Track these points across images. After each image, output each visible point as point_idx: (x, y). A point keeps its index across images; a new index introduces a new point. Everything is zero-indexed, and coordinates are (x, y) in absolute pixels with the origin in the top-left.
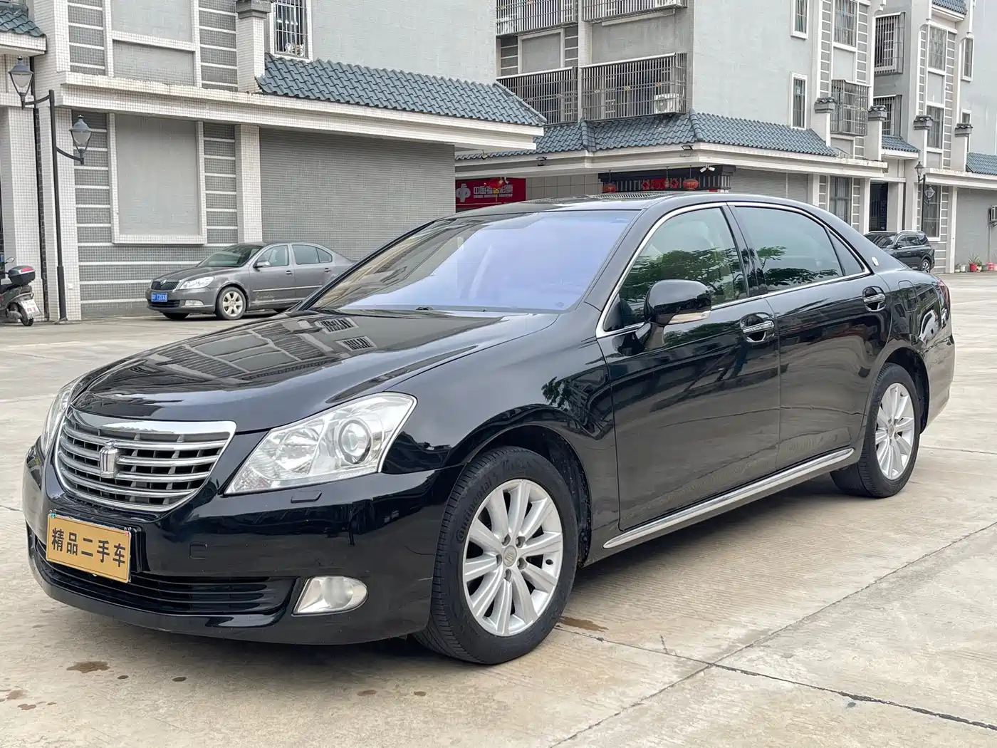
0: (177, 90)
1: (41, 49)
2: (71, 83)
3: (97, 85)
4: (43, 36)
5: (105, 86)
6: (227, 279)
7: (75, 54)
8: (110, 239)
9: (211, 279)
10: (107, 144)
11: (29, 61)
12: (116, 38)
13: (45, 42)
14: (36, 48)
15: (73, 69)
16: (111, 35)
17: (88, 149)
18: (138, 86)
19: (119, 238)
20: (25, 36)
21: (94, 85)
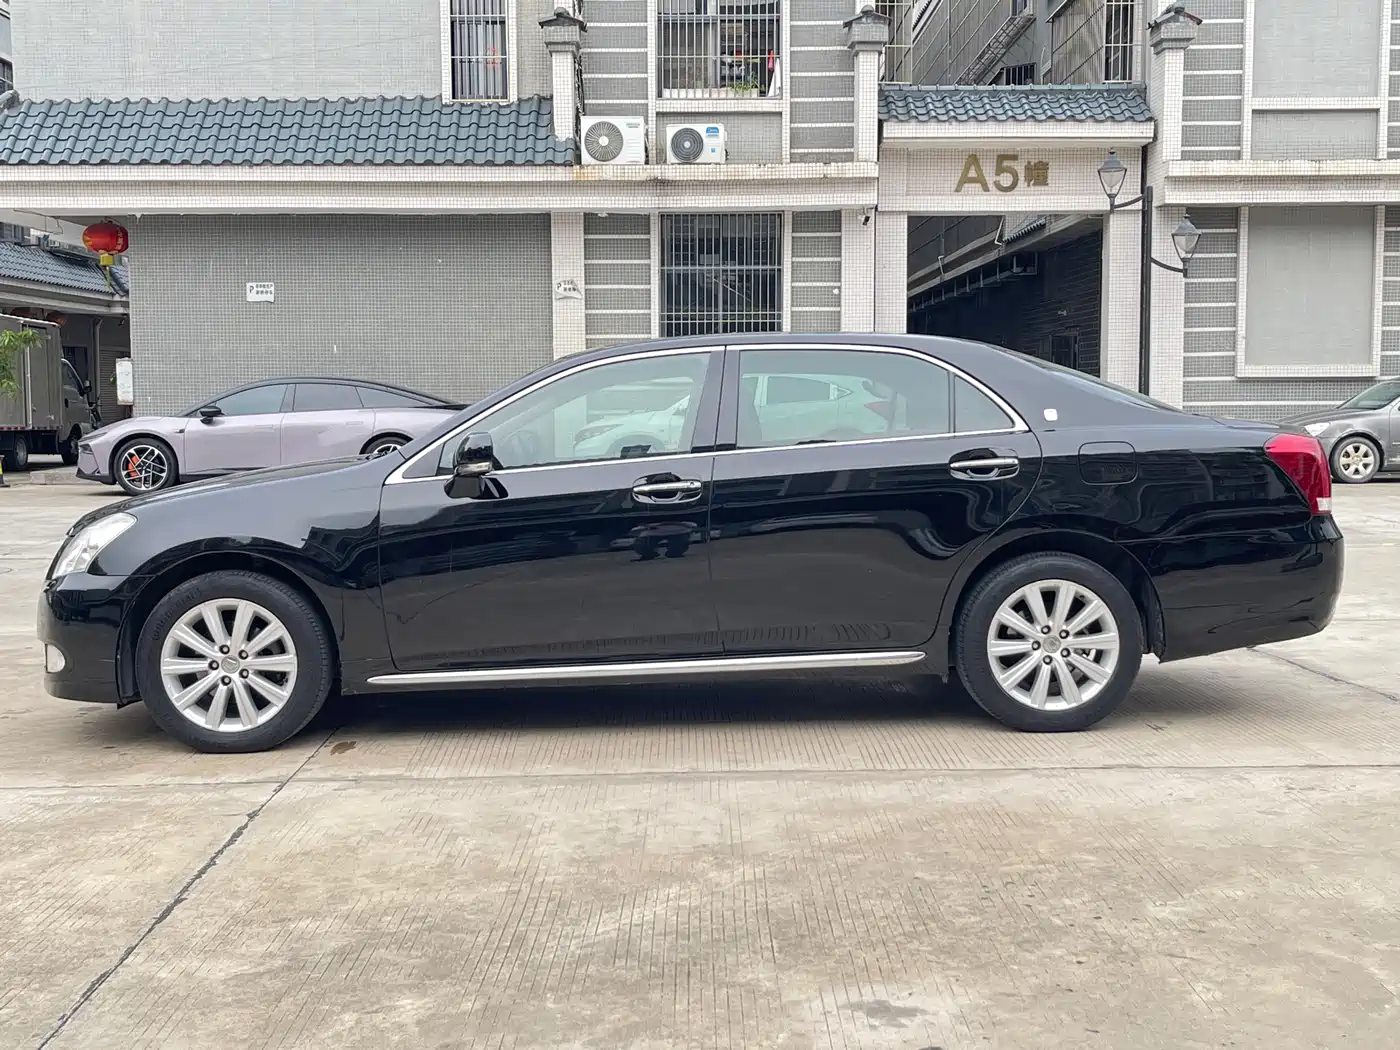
0: (1329, 168)
1: (1148, 135)
2: (1175, 174)
3: (1211, 174)
4: (1150, 119)
5: (1222, 174)
6: (1349, 426)
7: (1188, 136)
8: (1232, 371)
9: (1325, 426)
10: (1236, 248)
11: (1141, 152)
12: (1257, 107)
13: (1153, 127)
14: (1141, 135)
15: (1185, 156)
16: (1251, 103)
17: (1196, 256)
18: (1272, 168)
19: (1245, 370)
20: (1127, 123)
21: (1207, 174)
